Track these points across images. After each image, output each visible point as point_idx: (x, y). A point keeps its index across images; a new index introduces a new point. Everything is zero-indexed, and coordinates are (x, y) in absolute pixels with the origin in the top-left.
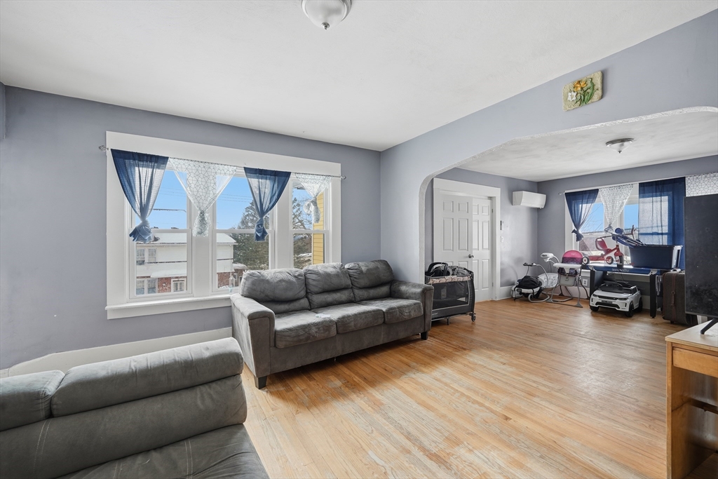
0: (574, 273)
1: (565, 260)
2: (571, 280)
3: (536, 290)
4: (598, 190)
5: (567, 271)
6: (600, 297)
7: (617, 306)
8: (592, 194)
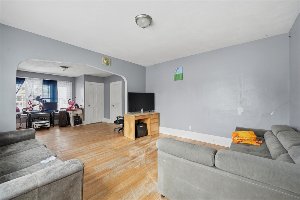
0: (18, 117)
4: (25, 78)
7: (47, 126)
8: (22, 80)
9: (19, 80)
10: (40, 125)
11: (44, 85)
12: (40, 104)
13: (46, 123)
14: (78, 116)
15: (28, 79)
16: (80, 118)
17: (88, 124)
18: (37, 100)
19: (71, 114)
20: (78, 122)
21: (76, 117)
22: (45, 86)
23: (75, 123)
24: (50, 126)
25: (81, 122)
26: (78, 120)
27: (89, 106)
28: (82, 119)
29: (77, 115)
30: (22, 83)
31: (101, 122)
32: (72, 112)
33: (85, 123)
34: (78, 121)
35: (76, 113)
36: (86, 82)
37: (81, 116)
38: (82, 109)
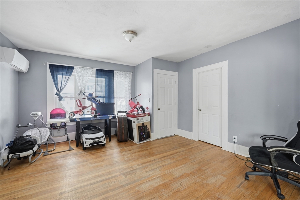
0: (64, 126)
1: (52, 116)
2: (62, 131)
3: (35, 148)
4: (73, 67)
5: (59, 125)
6: (92, 139)
7: (101, 142)
8: (70, 70)
9: (67, 69)
10: (92, 141)
11: (98, 77)
12: (92, 105)
13: (100, 137)
14: (144, 126)
15: (77, 68)
16: (147, 130)
17: (157, 139)
18: (89, 99)
19: (134, 122)
20: (144, 136)
21: (141, 128)
22: (99, 79)
23: (141, 139)
24: (105, 142)
25: (148, 137)
26: (144, 132)
27: (159, 109)
28: (150, 130)
29: (143, 124)
30: (70, 75)
31: (175, 136)
32: (136, 119)
33: (154, 136)
34: (145, 134)
35: (142, 121)
36: (154, 69)
37: (149, 127)
38: (149, 114)
